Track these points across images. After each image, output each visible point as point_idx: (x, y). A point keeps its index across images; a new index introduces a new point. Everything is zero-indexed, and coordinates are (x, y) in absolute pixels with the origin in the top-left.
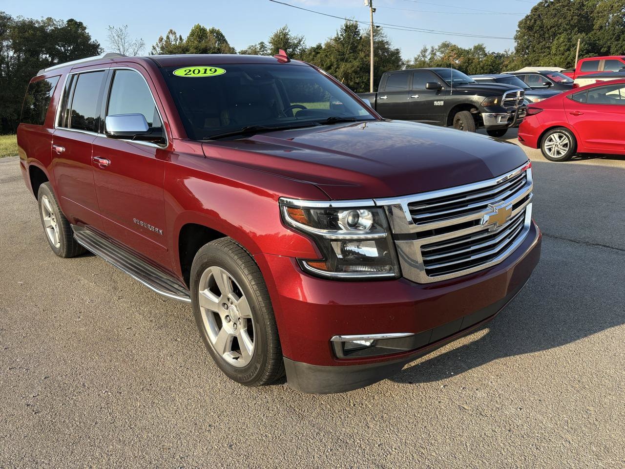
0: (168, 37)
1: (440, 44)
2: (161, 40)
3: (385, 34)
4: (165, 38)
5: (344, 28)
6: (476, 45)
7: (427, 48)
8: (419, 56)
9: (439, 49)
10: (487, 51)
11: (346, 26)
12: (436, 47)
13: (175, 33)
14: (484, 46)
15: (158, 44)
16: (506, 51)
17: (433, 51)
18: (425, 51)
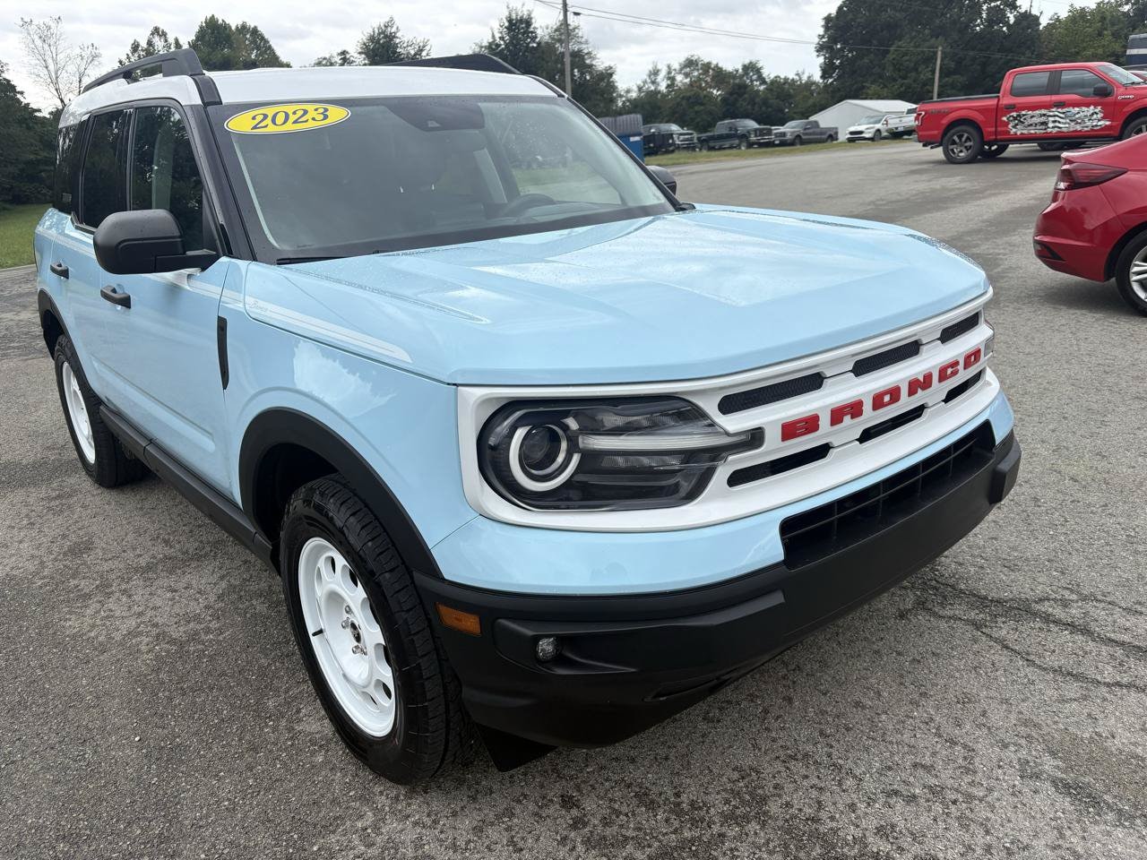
0: (150, 43)
1: (682, 60)
2: (135, 47)
3: (585, 38)
4: (144, 44)
5: (507, 24)
6: (747, 62)
7: (659, 67)
8: (645, 82)
9: (681, 70)
10: (765, 73)
11: (510, 21)
12: (676, 66)
13: (164, 34)
14: (759, 65)
15: (130, 55)
16: (797, 74)
17: (669, 73)
18: (655, 72)
